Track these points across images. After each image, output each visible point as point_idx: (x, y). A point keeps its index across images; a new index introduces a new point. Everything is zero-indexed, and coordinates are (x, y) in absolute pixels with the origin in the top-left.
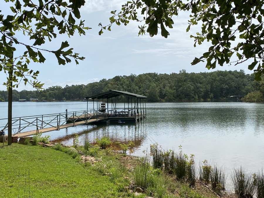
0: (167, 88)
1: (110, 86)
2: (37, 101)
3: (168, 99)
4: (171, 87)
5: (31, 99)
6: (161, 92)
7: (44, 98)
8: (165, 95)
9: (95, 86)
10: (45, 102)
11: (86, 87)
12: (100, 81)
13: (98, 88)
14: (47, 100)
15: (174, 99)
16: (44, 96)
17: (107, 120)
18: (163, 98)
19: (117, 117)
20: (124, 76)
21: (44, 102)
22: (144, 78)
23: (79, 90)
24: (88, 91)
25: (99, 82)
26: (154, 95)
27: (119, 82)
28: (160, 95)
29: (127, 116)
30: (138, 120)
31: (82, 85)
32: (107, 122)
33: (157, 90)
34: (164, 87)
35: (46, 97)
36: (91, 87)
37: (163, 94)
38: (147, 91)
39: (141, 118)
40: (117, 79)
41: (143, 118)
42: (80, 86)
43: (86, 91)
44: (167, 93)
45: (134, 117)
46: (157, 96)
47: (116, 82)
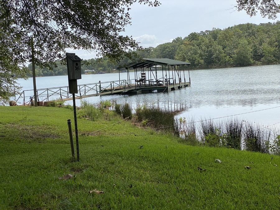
0: (265, 46)
1: (182, 48)
2: (93, 73)
3: (266, 61)
4: (270, 44)
5: (86, 71)
6: (255, 51)
7: (101, 68)
8: (262, 56)
9: (166, 48)
10: (103, 73)
11: (155, 50)
13: (170, 51)
14: (105, 71)
15: (275, 61)
16: (101, 66)
18: (259, 60)
20: (207, 31)
21: (101, 73)
22: (231, 33)
25: (172, 42)
26: (244, 56)
27: (195, 42)
28: (254, 55)
31: (150, 47)
33: (250, 49)
34: (261, 45)
35: (104, 67)
36: (161, 50)
37: (259, 54)
38: (235, 51)
40: (193, 36)
42: (147, 49)
44: (264, 53)
46: (249, 57)
47: (191, 41)
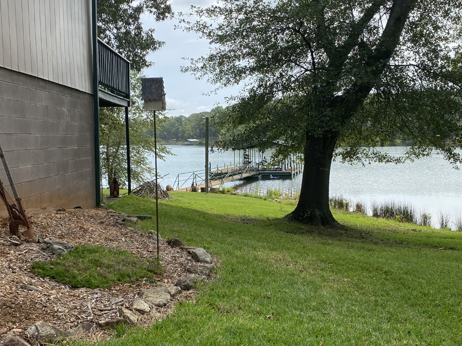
11: (188, 120)
12: (212, 110)
17: (259, 174)
19: (267, 172)
23: (177, 125)
24: (192, 127)
29: (281, 170)
30: (294, 174)
32: (259, 176)
36: (197, 120)
39: (297, 173)
41: (298, 172)
42: (177, 118)
43: (189, 127)
45: (290, 171)
